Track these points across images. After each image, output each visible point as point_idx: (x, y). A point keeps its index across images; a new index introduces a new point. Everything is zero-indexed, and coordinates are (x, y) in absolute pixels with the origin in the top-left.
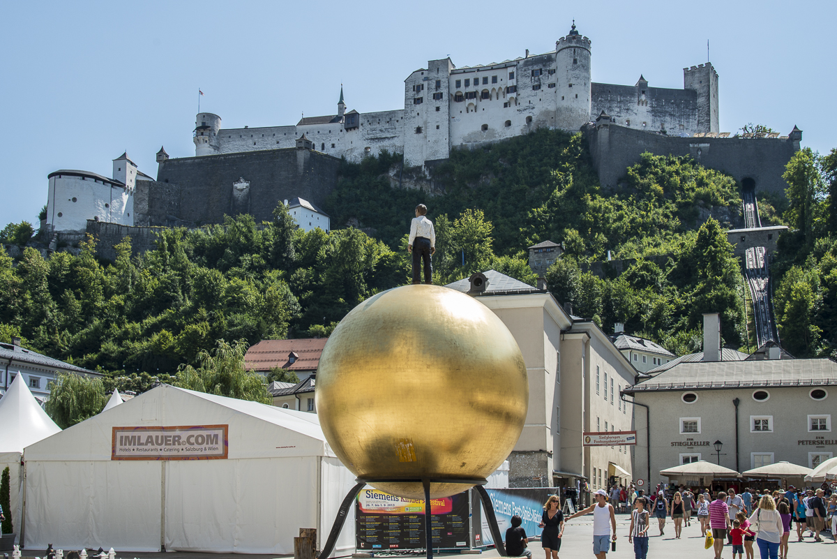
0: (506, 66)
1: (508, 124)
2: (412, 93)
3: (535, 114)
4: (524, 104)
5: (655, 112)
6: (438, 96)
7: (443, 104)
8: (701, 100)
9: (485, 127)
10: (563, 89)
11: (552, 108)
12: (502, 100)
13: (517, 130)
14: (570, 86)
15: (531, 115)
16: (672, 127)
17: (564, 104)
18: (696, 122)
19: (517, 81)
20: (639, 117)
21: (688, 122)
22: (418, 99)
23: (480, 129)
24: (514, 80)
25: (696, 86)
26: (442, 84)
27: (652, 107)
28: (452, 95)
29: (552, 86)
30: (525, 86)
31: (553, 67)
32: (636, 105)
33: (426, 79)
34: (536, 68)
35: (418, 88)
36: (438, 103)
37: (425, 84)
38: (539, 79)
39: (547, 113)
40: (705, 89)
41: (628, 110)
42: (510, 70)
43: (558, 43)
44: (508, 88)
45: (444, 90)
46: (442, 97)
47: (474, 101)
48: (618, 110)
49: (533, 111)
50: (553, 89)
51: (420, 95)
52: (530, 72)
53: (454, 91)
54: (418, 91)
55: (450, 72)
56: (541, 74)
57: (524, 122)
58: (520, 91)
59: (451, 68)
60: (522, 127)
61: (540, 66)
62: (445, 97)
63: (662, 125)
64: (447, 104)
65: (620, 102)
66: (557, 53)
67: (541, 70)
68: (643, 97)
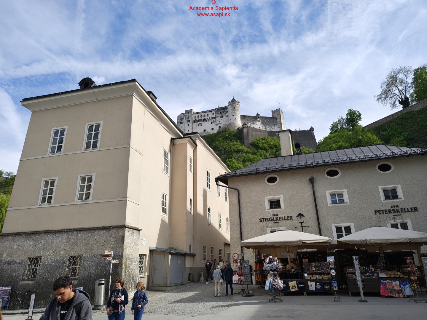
0: (211, 111)
1: (213, 129)
2: (180, 121)
3: (222, 125)
4: (217, 122)
5: (262, 124)
6: (188, 121)
7: (190, 124)
8: (278, 120)
9: (205, 130)
10: (230, 117)
11: (227, 123)
12: (210, 122)
13: (215, 131)
14: (233, 116)
15: (220, 126)
16: (269, 128)
17: (231, 121)
18: (277, 127)
19: (215, 116)
20: (258, 125)
21: (275, 127)
22: (182, 122)
23: (203, 131)
24: (214, 115)
25: (276, 116)
26: (190, 117)
27: (262, 122)
28: (193, 121)
29: (227, 116)
30: (218, 117)
31: (227, 111)
32: (256, 122)
33: (185, 116)
34: (221, 111)
35: (182, 119)
36: (189, 123)
37: (184, 118)
38: (223, 115)
39: (226, 124)
40: (279, 116)
41: (253, 123)
42: (213, 112)
43: (228, 103)
44: (212, 118)
45: (191, 119)
46: (190, 121)
47: (201, 122)
48: (250, 123)
49: (221, 124)
50: (227, 117)
51: (183, 121)
52: (220, 112)
53: (194, 119)
54: (182, 120)
55: (193, 113)
56: (223, 113)
57: (218, 128)
58: (217, 119)
59: (193, 112)
60: (217, 130)
61: (223, 110)
62: (191, 121)
63: (266, 128)
64: (192, 123)
65: (251, 121)
66: (228, 106)
67: (223, 112)
68: (258, 119)
